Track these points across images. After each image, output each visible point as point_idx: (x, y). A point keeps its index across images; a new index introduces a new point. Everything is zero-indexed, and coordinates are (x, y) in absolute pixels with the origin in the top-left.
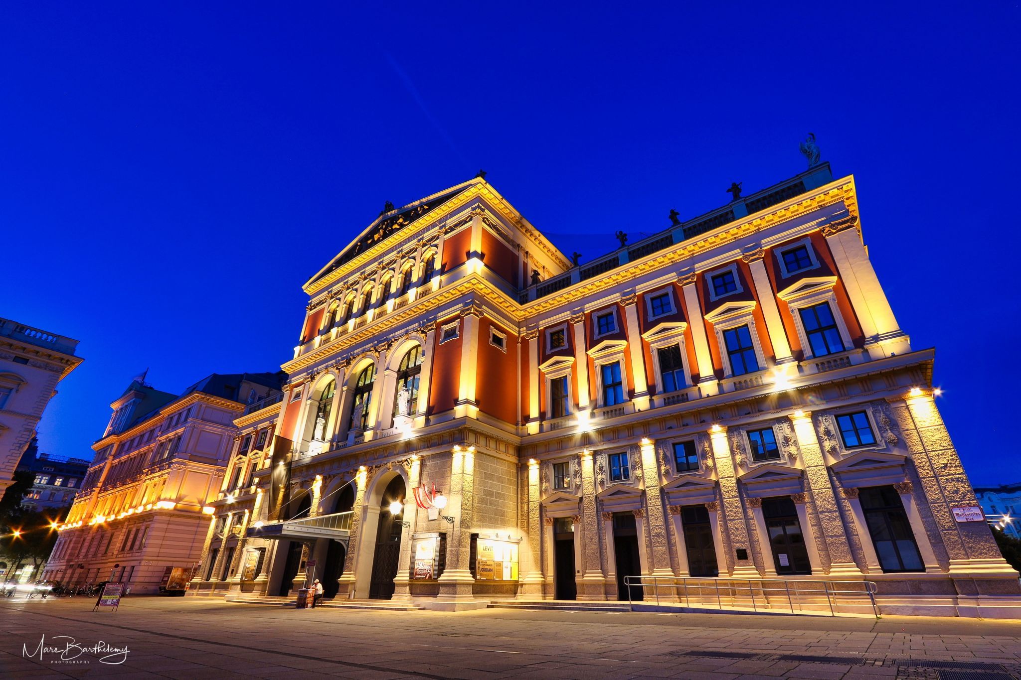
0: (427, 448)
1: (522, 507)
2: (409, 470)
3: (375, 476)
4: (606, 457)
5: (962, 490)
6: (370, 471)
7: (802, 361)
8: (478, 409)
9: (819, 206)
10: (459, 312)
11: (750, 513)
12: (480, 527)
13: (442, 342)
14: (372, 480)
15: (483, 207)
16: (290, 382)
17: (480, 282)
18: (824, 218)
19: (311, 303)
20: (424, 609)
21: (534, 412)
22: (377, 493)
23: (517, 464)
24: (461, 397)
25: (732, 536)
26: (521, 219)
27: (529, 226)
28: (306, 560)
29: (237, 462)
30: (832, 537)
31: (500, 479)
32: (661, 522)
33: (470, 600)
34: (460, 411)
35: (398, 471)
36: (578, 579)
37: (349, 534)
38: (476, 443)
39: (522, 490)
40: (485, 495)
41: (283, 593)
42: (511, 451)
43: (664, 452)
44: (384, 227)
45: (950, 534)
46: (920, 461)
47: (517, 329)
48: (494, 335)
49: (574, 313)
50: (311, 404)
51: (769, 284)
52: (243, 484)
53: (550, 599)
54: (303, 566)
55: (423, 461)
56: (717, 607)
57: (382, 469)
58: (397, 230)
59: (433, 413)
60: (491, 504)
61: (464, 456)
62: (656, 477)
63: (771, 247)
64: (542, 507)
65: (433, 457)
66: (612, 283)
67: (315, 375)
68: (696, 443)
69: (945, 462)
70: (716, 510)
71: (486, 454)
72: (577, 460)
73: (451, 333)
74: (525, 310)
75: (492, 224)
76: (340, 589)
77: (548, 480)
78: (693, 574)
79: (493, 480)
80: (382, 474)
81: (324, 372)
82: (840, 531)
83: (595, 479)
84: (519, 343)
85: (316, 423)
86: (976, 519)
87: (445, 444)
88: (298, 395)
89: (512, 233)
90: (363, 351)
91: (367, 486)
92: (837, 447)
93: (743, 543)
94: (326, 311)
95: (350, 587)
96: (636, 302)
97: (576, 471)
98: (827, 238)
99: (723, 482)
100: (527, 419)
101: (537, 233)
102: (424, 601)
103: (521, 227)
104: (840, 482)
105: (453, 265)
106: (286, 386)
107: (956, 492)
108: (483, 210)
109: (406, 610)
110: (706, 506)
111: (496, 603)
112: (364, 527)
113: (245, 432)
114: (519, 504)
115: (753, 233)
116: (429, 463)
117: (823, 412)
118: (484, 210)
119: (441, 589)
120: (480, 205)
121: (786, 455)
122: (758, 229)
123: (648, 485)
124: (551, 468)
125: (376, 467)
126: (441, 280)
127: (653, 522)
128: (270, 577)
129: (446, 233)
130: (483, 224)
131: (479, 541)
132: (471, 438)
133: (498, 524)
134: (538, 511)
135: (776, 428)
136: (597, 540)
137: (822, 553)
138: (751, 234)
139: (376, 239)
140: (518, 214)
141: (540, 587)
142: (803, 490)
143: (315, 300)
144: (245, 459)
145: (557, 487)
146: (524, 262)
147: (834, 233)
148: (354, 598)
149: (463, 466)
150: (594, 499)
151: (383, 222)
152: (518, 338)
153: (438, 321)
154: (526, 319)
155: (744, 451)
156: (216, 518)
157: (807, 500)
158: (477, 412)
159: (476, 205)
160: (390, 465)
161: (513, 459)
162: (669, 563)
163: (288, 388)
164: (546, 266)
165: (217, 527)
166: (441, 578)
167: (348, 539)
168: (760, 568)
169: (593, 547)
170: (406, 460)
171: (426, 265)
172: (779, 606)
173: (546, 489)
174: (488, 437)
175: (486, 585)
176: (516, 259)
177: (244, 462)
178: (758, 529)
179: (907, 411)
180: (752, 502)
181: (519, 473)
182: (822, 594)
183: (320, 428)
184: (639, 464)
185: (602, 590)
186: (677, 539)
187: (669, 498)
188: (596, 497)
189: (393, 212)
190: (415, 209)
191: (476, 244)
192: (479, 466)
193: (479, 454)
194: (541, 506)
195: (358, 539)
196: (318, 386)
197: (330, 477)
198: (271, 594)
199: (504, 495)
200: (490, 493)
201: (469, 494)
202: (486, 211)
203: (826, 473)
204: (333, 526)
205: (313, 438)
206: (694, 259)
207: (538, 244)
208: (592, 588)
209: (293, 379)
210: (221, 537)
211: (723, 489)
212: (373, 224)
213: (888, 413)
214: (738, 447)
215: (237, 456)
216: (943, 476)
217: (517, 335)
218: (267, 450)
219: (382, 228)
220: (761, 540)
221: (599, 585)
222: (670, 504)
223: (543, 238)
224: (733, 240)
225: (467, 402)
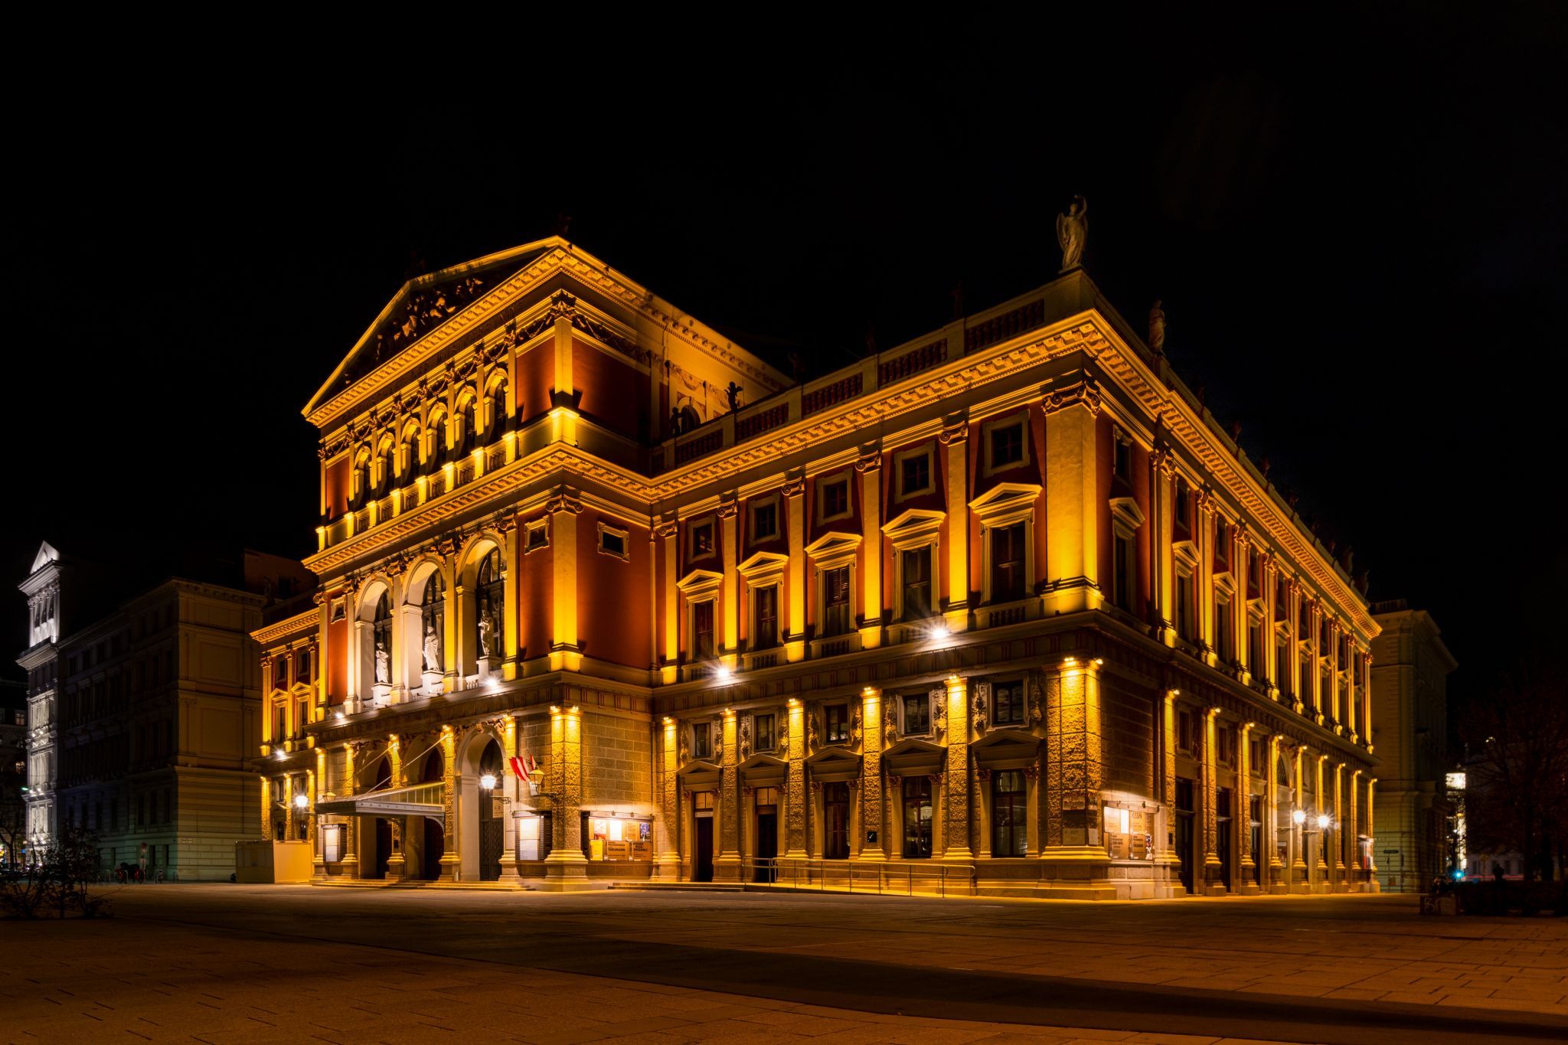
0: (522, 706)
1: (658, 778)
2: (503, 734)
3: (463, 740)
4: (751, 718)
5: (1078, 777)
6: (457, 732)
7: (977, 607)
8: (582, 656)
9: (1050, 356)
10: (544, 504)
11: (889, 794)
12: (595, 803)
13: (527, 551)
14: (461, 745)
15: (571, 296)
16: (323, 589)
17: (570, 455)
18: (1050, 380)
19: (324, 444)
20: (534, 890)
21: (671, 654)
22: (471, 760)
23: (650, 724)
24: (558, 640)
25: (867, 818)
26: (651, 298)
27: (670, 309)
28: (398, 838)
29: (275, 699)
30: (955, 821)
31: (623, 745)
32: (800, 800)
33: (585, 881)
34: (556, 660)
35: (491, 734)
36: (714, 862)
37: (443, 810)
38: (581, 702)
39: (658, 757)
40: (601, 765)
41: (380, 876)
42: (640, 706)
43: (814, 717)
44: (416, 308)
45: (1055, 822)
46: (1053, 744)
47: (649, 518)
48: (605, 535)
49: (724, 499)
50: (362, 628)
51: (964, 486)
52: (295, 734)
53: (686, 881)
54: (396, 846)
55: (519, 722)
56: (847, 890)
57: (471, 730)
58: (440, 321)
59: (526, 658)
60: (610, 775)
61: (564, 720)
62: (802, 747)
63: (982, 420)
64: (679, 779)
65: (529, 719)
66: (774, 454)
67: (358, 582)
68: (849, 708)
69: (1073, 747)
70: (857, 789)
71: (599, 715)
72: (719, 721)
73: (538, 538)
74: (656, 487)
75: (592, 324)
76: (443, 871)
77: (687, 745)
78: (826, 856)
79: (613, 747)
80: (473, 737)
81: (370, 579)
82: (963, 815)
83: (738, 745)
84: (651, 540)
85: (376, 658)
86: (1078, 808)
87: (542, 703)
88: (340, 612)
89: (634, 332)
90: (422, 550)
91: (456, 751)
92: (985, 722)
93: (875, 825)
94: (352, 466)
95: (454, 869)
96: (803, 492)
97: (718, 736)
98: (1047, 415)
99: (868, 758)
100: (663, 661)
101: (686, 320)
102: (533, 882)
103: (653, 314)
104: (978, 764)
105: (532, 416)
106: (318, 595)
107: (1072, 779)
108: (571, 302)
109: (511, 890)
110: (848, 784)
111: (619, 884)
112: (461, 801)
113: (275, 652)
114: (654, 774)
115: (962, 391)
116: (526, 726)
117: (981, 679)
118: (574, 300)
119: (549, 870)
120: (565, 292)
121: (935, 728)
122: (970, 385)
123: (792, 757)
124: (691, 729)
125: (464, 727)
126: (517, 439)
127: (793, 801)
128: (359, 858)
129: (518, 343)
130: (575, 331)
131: (591, 820)
132: (574, 694)
133: (621, 799)
134: (675, 783)
135: (932, 694)
136: (735, 819)
137: (945, 837)
138: (959, 392)
139: (406, 333)
140: (642, 291)
141: (675, 868)
142: (941, 771)
143: (330, 439)
144: (286, 695)
145: (698, 754)
146: (662, 385)
147: (1057, 409)
148: (460, 879)
149: (564, 733)
150: (734, 770)
151: (413, 294)
152: (649, 532)
153: (519, 514)
154: (661, 501)
155: (894, 721)
156: (267, 780)
157: (944, 781)
158: (581, 660)
159: (558, 292)
160: (479, 726)
161: (644, 718)
162: (804, 845)
163: (322, 599)
164: (709, 381)
165: (273, 793)
166: (548, 859)
167: (443, 815)
168: (887, 851)
169: (731, 827)
170: (498, 721)
171: (493, 401)
172: (896, 890)
173: (684, 757)
174: (599, 692)
175: (607, 867)
176: (645, 381)
177: (286, 700)
178: (893, 810)
179: (1057, 685)
180: (892, 781)
181: (654, 734)
182: (936, 877)
183: (382, 666)
184: (783, 732)
185: (737, 872)
186: (816, 819)
187: (813, 773)
188: (738, 769)
189: (427, 277)
190: (460, 278)
191: (563, 377)
192: (590, 731)
193: (586, 717)
194: (678, 777)
195: (455, 815)
196: (367, 599)
197: (408, 737)
198: (366, 876)
199: (631, 763)
200: (609, 763)
201: (576, 766)
202: (579, 301)
203: (964, 752)
204: (420, 800)
205: (376, 681)
206: (886, 427)
207: (691, 340)
208: (728, 870)
209: (327, 584)
210: (284, 807)
211: (866, 765)
212: (396, 297)
213: (1042, 685)
214: (890, 716)
215: (272, 690)
216: (1068, 761)
217: (648, 527)
218: (316, 683)
219: (412, 312)
220: (893, 823)
221: (734, 867)
222: (814, 780)
223: (699, 327)
224: (936, 400)
225: (565, 647)
